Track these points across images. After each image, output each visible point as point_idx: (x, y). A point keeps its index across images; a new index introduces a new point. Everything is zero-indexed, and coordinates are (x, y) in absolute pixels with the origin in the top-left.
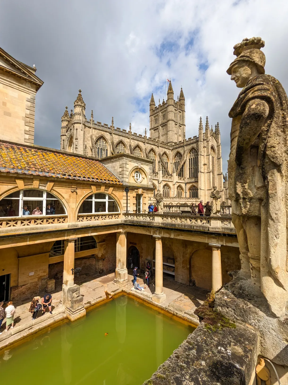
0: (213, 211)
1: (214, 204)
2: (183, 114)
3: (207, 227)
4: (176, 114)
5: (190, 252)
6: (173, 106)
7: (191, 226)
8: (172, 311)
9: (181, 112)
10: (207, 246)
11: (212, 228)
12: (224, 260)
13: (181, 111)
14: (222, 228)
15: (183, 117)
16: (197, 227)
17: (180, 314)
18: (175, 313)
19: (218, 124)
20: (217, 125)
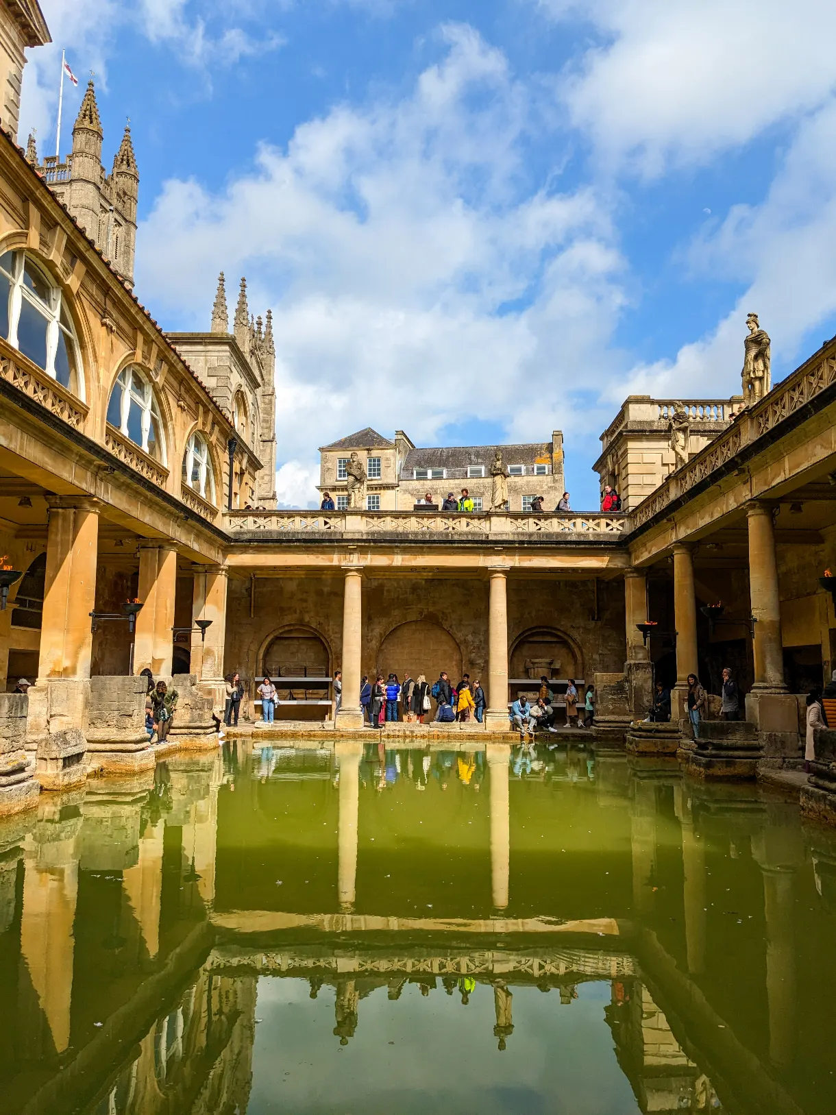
0: (495, 502)
1: (497, 487)
2: (128, 234)
3: (482, 534)
4: (103, 227)
5: (381, 634)
6: (98, 188)
7: (447, 534)
8: (399, 731)
9: (120, 225)
10: (426, 613)
11: (495, 534)
12: (465, 640)
13: (123, 222)
14: (514, 534)
15: (127, 246)
16: (460, 534)
17: (419, 731)
18: (408, 733)
19: (270, 318)
20: (265, 321)
